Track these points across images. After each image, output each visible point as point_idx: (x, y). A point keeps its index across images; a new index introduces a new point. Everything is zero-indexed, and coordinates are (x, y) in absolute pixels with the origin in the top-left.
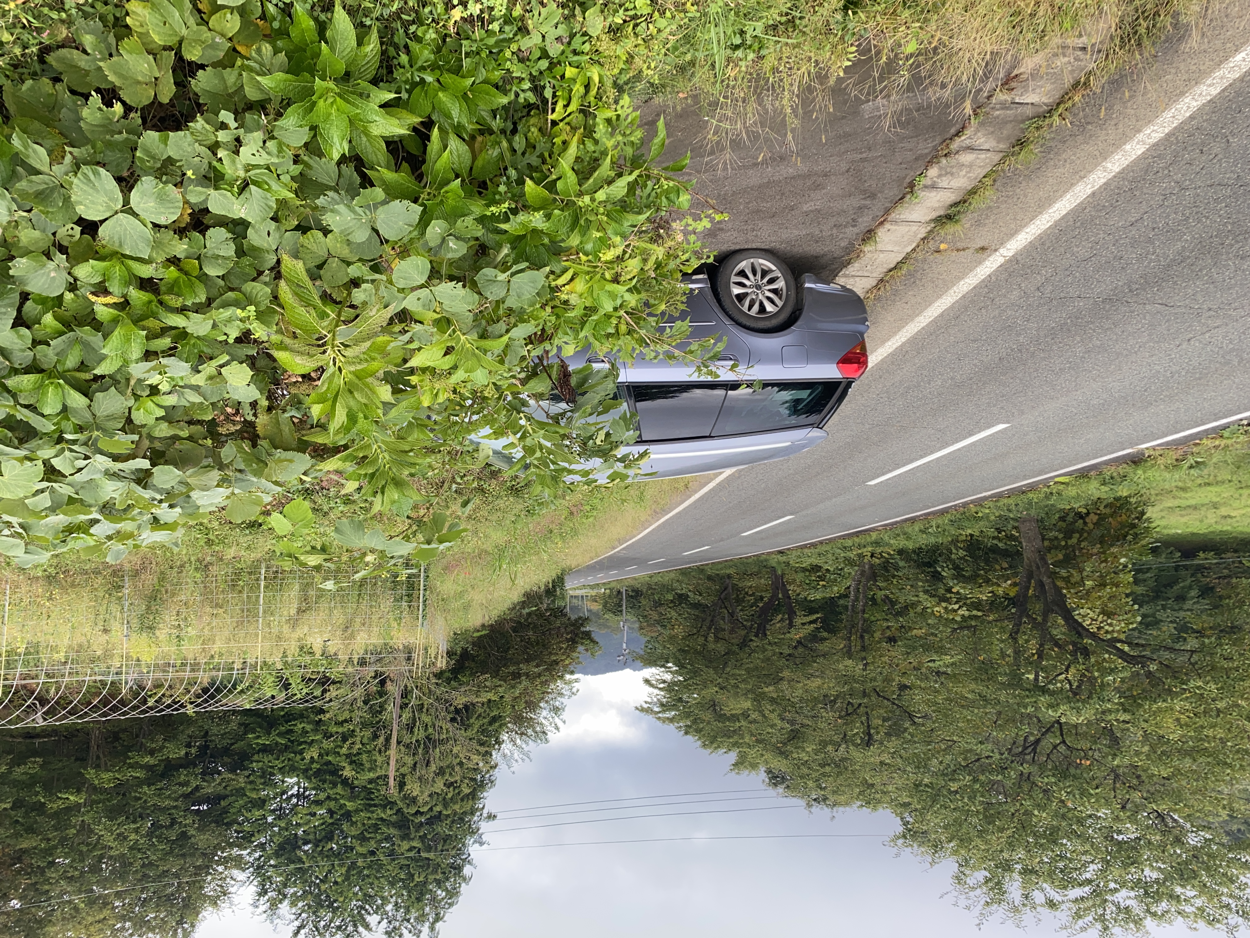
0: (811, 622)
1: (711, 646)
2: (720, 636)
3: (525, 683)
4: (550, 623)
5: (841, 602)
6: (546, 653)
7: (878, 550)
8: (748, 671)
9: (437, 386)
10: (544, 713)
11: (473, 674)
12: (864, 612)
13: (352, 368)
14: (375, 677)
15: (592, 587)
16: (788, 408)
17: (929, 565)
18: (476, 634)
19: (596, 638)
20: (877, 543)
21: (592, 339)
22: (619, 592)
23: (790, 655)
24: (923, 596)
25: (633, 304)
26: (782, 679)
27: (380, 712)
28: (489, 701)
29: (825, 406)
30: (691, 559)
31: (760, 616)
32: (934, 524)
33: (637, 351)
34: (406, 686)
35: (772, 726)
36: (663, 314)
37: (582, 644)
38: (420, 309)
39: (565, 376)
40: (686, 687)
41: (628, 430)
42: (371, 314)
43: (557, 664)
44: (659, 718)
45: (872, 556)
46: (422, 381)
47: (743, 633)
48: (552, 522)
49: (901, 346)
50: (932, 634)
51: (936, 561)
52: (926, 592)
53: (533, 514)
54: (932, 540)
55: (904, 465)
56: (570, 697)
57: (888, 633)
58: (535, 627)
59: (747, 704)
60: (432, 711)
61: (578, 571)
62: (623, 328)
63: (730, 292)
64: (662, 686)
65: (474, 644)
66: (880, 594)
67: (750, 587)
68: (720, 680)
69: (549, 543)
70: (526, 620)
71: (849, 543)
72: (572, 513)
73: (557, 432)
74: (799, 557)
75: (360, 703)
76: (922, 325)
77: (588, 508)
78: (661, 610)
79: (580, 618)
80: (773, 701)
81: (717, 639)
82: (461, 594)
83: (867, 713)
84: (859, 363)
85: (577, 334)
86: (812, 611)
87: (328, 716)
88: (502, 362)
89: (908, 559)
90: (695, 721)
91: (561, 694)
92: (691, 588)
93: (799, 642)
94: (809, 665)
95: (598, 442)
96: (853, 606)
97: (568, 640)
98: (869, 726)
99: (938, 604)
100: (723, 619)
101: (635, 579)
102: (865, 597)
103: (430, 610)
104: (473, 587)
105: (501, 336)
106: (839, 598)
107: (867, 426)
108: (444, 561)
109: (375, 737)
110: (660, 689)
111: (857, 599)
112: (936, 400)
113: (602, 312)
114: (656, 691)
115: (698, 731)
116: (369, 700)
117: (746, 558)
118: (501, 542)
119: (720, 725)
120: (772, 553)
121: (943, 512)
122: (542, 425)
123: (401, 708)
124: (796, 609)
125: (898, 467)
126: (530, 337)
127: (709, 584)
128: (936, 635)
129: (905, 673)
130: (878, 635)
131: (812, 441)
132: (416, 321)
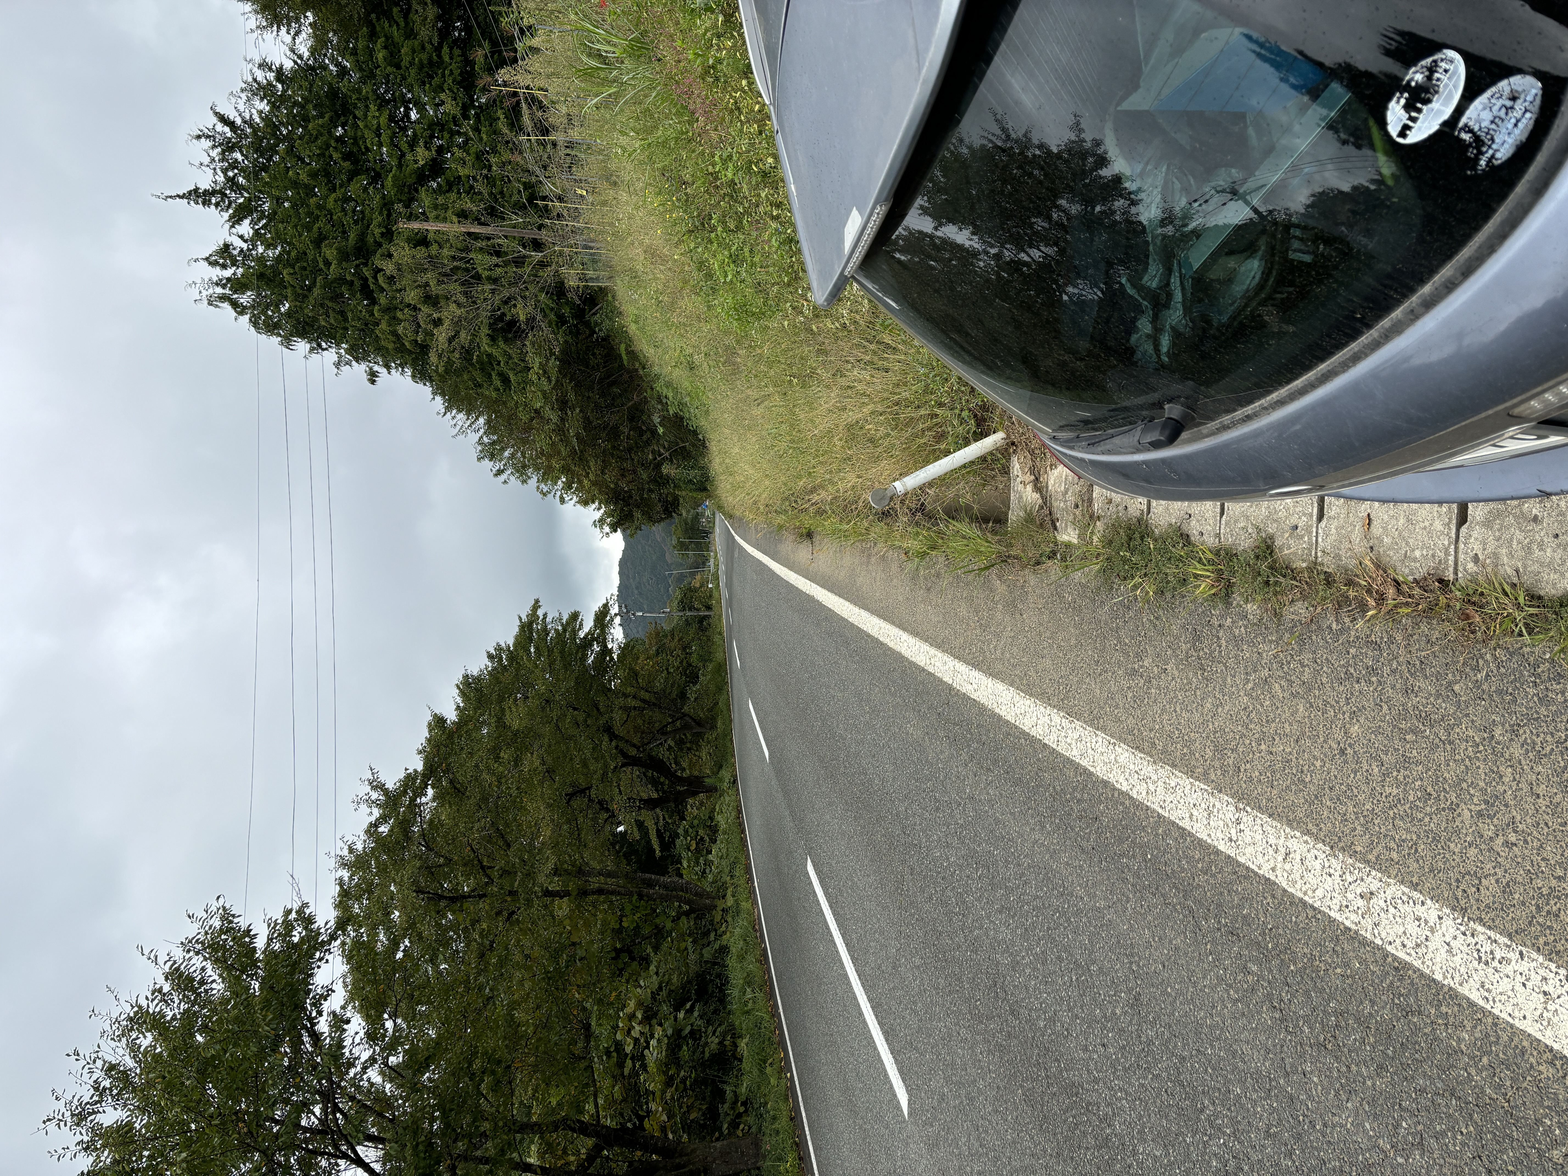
22: (707, 607)
45: (724, 911)
54: (735, 994)
74: (727, 807)
89: (712, 961)
92: (705, 685)
127: (707, 706)
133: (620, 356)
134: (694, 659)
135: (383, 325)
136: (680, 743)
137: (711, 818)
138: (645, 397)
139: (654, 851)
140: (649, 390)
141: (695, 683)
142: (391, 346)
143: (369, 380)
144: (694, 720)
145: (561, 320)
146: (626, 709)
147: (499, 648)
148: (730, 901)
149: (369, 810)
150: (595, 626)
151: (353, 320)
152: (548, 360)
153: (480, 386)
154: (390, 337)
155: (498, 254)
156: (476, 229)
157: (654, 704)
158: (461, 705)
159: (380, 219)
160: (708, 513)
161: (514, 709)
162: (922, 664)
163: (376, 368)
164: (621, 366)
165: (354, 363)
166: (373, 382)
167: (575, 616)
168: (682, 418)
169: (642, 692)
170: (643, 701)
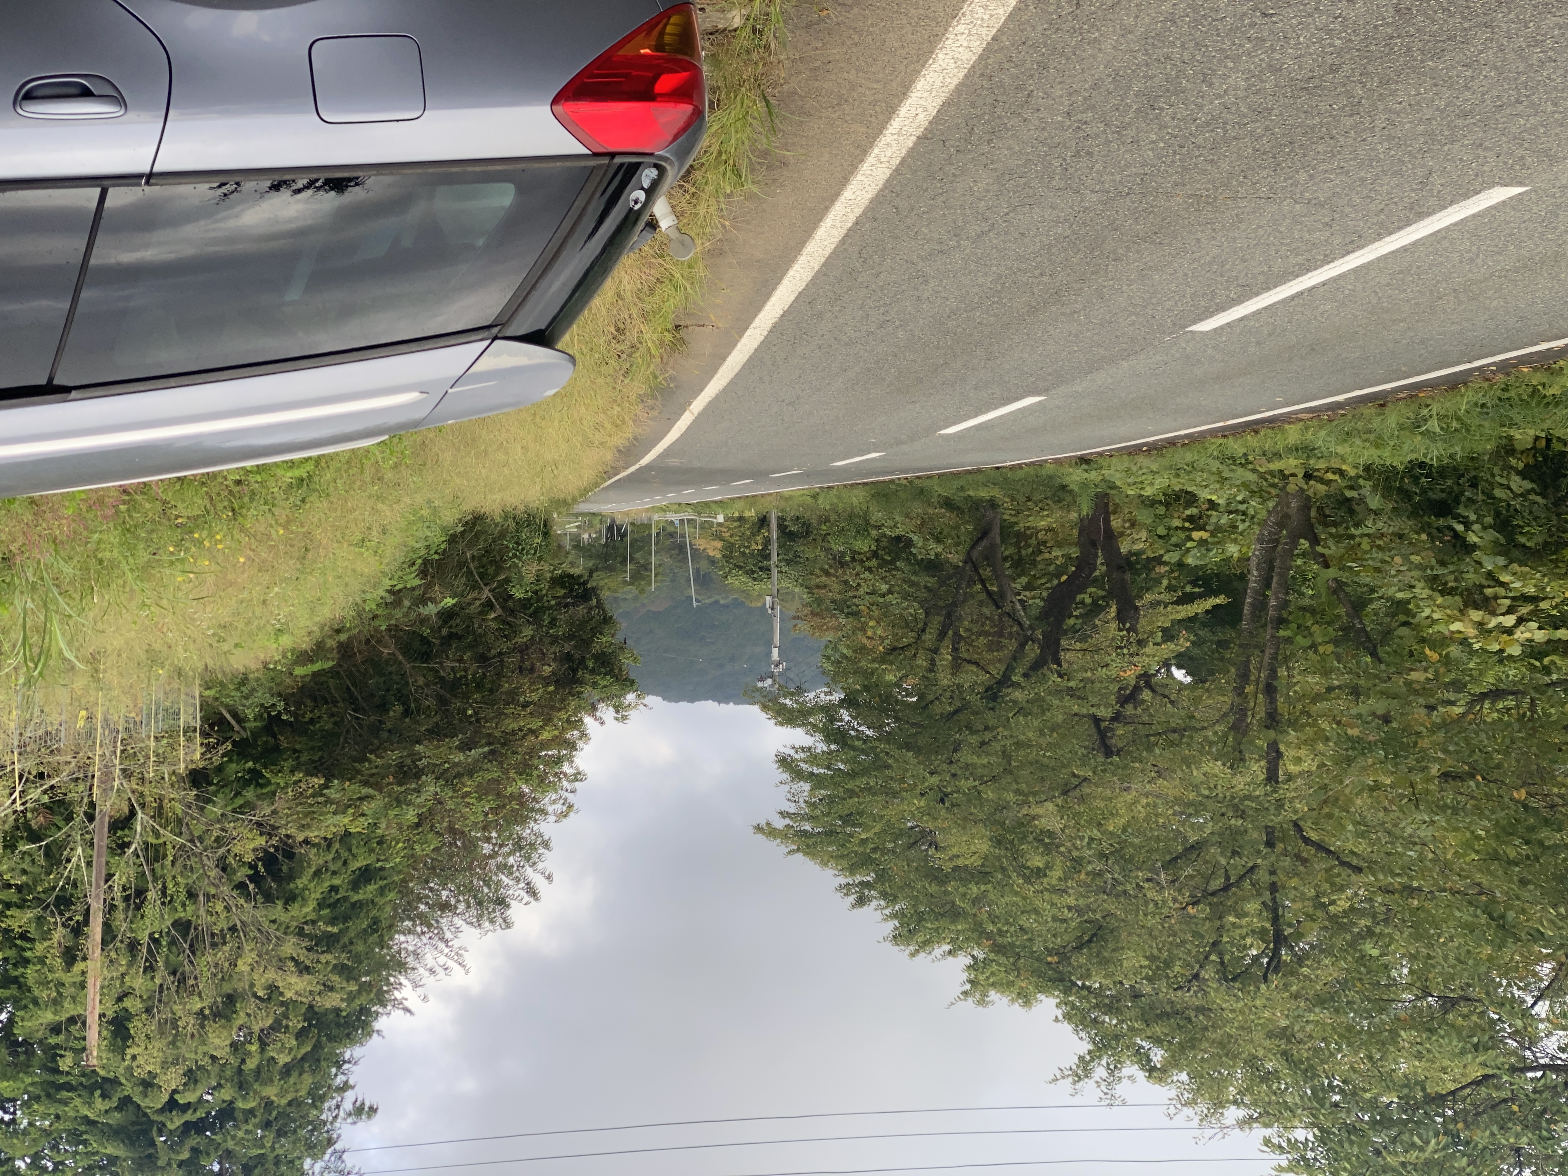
3: (433, 789)
6: (488, 714)
7: (1317, 465)
12: (1280, 622)
15: (697, 509)
18: (300, 670)
20: (1306, 450)
22: (762, 521)
28: (345, 833)
32: (1435, 411)
37: (594, 685)
45: (1308, 476)
52: (1431, 580)
54: (1439, 450)
55: (1267, 287)
56: (560, 817)
66: (1326, 576)
68: (933, 780)
70: (436, 631)
71: (1236, 447)
74: (1133, 473)
89: (1391, 490)
91: (535, 812)
99: (1462, 614)
117: (1012, 468)
121: (1454, 384)
127: (951, 518)
133: (315, 674)
134: (863, 545)
135: (271, 1092)
136: (1020, 564)
137: (1152, 503)
138: (389, 629)
139: (1215, 607)
140: (377, 623)
141: (909, 543)
142: (308, 1080)
143: (369, 1117)
144: (980, 539)
145: (255, 778)
146: (956, 666)
147: (846, 888)
148: (1291, 464)
149: (1125, 1081)
150: (804, 725)
151: (262, 1146)
152: (329, 801)
153: (376, 921)
154: (292, 1080)
155: (141, 892)
156: (96, 930)
157: (949, 615)
158: (947, 947)
159: (78, 1102)
160: (572, 528)
161: (955, 851)
162: (888, 172)
163: (348, 1105)
164: (332, 673)
165: (338, 1146)
166: (373, 1110)
167: (784, 762)
168: (426, 562)
169: (927, 637)
170: (942, 635)
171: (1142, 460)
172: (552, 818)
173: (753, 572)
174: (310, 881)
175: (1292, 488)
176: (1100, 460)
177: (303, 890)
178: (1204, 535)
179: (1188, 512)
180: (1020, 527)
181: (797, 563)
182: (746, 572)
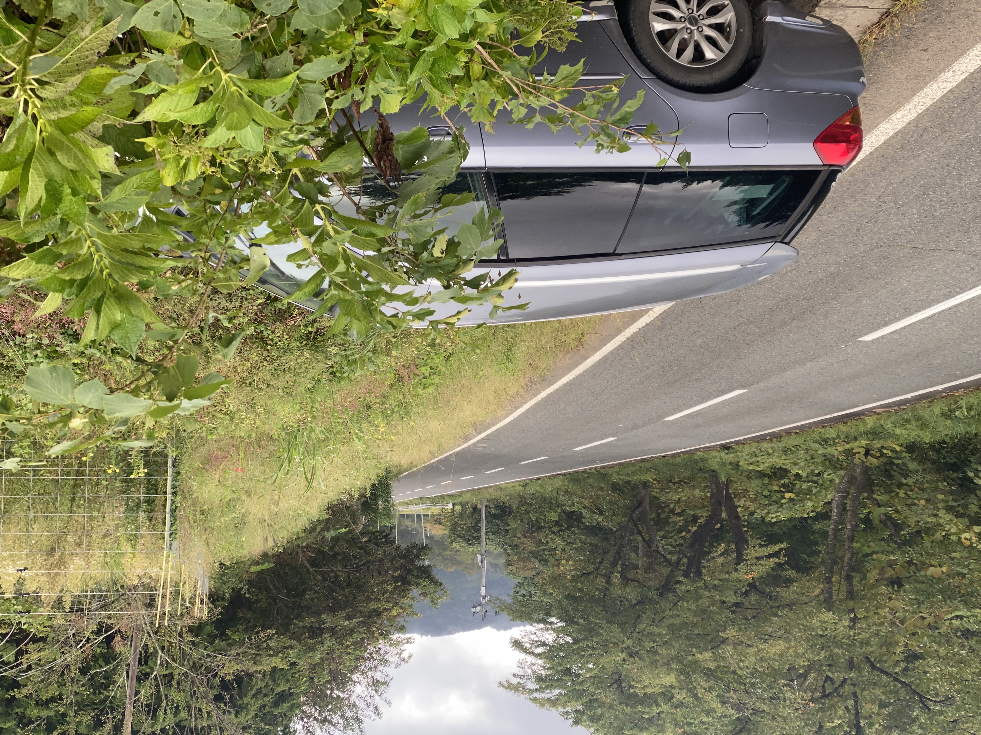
0: (770, 556)
1: (616, 591)
2: (630, 575)
3: (329, 643)
4: (368, 554)
5: (818, 526)
6: (361, 598)
7: (877, 445)
8: (672, 628)
9: (185, 153)
10: (359, 690)
11: (249, 629)
12: (852, 539)
13: (53, 116)
14: (98, 633)
15: (434, 501)
16: (738, 213)
17: (955, 467)
18: (254, 569)
19: (438, 577)
20: (874, 434)
21: (427, 87)
22: (475, 509)
23: (737, 605)
24: (944, 517)
25: (492, 29)
26: (724, 641)
27: (106, 687)
28: (274, 669)
29: (793, 209)
30: (586, 457)
31: (692, 546)
32: (963, 403)
33: (499, 107)
34: (146, 647)
35: (708, 713)
36: (540, 46)
38: (158, 30)
39: (384, 141)
40: (575, 652)
41: (485, 237)
42: (83, 34)
43: (379, 615)
44: (535, 700)
46: (162, 146)
47: (665, 571)
48: (371, 392)
49: (917, 119)
50: (959, 574)
51: (966, 463)
52: (949, 509)
53: (341, 379)
54: (961, 429)
55: (919, 310)
56: (398, 665)
57: (890, 573)
58: (346, 558)
59: (670, 679)
60: (187, 685)
61: (413, 475)
62: (477, 69)
63: (648, 28)
64: (539, 650)
65: (250, 583)
66: (878, 513)
67: (678, 502)
68: (629, 643)
69: (364, 426)
70: (331, 548)
71: (831, 433)
72: (400, 379)
73: (372, 235)
74: (754, 455)
75: (74, 672)
76: (950, 86)
77: (425, 370)
78: (541, 536)
79: (415, 546)
80: (709, 674)
81: (625, 580)
82: (230, 505)
83: (855, 694)
84: (848, 141)
85: (405, 77)
86: (772, 539)
87: (24, 691)
88: (287, 116)
89: (922, 459)
90: (589, 705)
91: (384, 661)
92: (586, 503)
93: (752, 586)
94: (766, 620)
95: (437, 253)
96: (836, 530)
97: (395, 580)
98: (857, 714)
99: (968, 528)
100: (636, 550)
101: (500, 488)
102: (855, 515)
103: (183, 526)
104: (248, 492)
105: (287, 74)
106: (815, 519)
107: (862, 248)
108: (204, 451)
109: (98, 724)
110: (537, 655)
111: (841, 521)
112: (970, 207)
113: (441, 40)
114: (530, 659)
115: (594, 719)
116: (89, 668)
117: (673, 456)
118: (292, 422)
119: (628, 710)
120: (712, 448)
122: (348, 222)
123: (139, 680)
124: (748, 536)
125: (909, 313)
126: (330, 80)
127: (616, 497)
128: (964, 576)
129: (914, 634)
130: (873, 575)
131: (773, 262)
132: (152, 48)
171: (765, 445)
172: (393, 666)
173: (469, 540)
174: (252, 699)
175: (857, 461)
176: (737, 447)
177: (247, 705)
178: (792, 495)
179: (782, 482)
180: (663, 499)
181: (500, 533)
182: (465, 540)
